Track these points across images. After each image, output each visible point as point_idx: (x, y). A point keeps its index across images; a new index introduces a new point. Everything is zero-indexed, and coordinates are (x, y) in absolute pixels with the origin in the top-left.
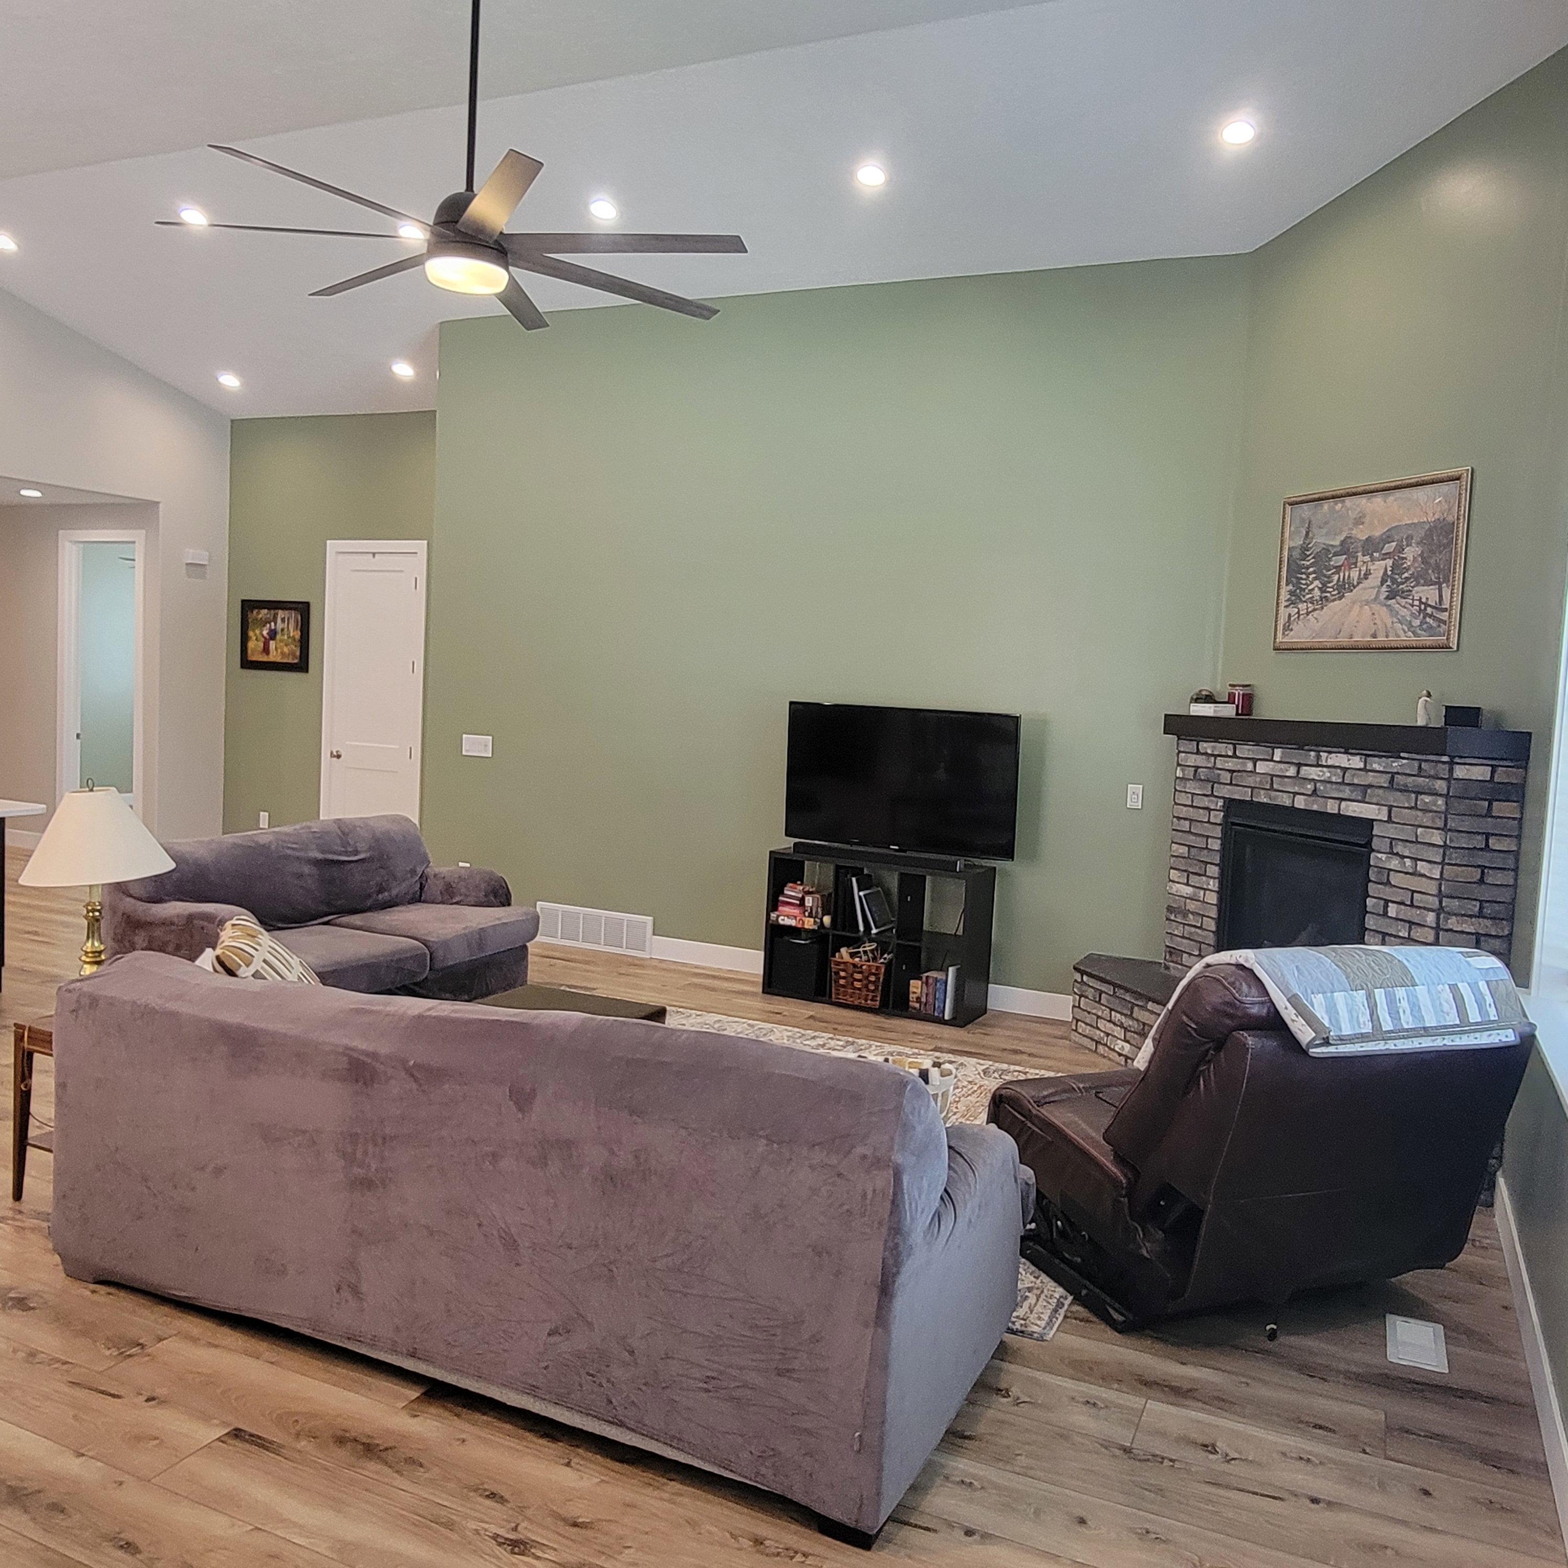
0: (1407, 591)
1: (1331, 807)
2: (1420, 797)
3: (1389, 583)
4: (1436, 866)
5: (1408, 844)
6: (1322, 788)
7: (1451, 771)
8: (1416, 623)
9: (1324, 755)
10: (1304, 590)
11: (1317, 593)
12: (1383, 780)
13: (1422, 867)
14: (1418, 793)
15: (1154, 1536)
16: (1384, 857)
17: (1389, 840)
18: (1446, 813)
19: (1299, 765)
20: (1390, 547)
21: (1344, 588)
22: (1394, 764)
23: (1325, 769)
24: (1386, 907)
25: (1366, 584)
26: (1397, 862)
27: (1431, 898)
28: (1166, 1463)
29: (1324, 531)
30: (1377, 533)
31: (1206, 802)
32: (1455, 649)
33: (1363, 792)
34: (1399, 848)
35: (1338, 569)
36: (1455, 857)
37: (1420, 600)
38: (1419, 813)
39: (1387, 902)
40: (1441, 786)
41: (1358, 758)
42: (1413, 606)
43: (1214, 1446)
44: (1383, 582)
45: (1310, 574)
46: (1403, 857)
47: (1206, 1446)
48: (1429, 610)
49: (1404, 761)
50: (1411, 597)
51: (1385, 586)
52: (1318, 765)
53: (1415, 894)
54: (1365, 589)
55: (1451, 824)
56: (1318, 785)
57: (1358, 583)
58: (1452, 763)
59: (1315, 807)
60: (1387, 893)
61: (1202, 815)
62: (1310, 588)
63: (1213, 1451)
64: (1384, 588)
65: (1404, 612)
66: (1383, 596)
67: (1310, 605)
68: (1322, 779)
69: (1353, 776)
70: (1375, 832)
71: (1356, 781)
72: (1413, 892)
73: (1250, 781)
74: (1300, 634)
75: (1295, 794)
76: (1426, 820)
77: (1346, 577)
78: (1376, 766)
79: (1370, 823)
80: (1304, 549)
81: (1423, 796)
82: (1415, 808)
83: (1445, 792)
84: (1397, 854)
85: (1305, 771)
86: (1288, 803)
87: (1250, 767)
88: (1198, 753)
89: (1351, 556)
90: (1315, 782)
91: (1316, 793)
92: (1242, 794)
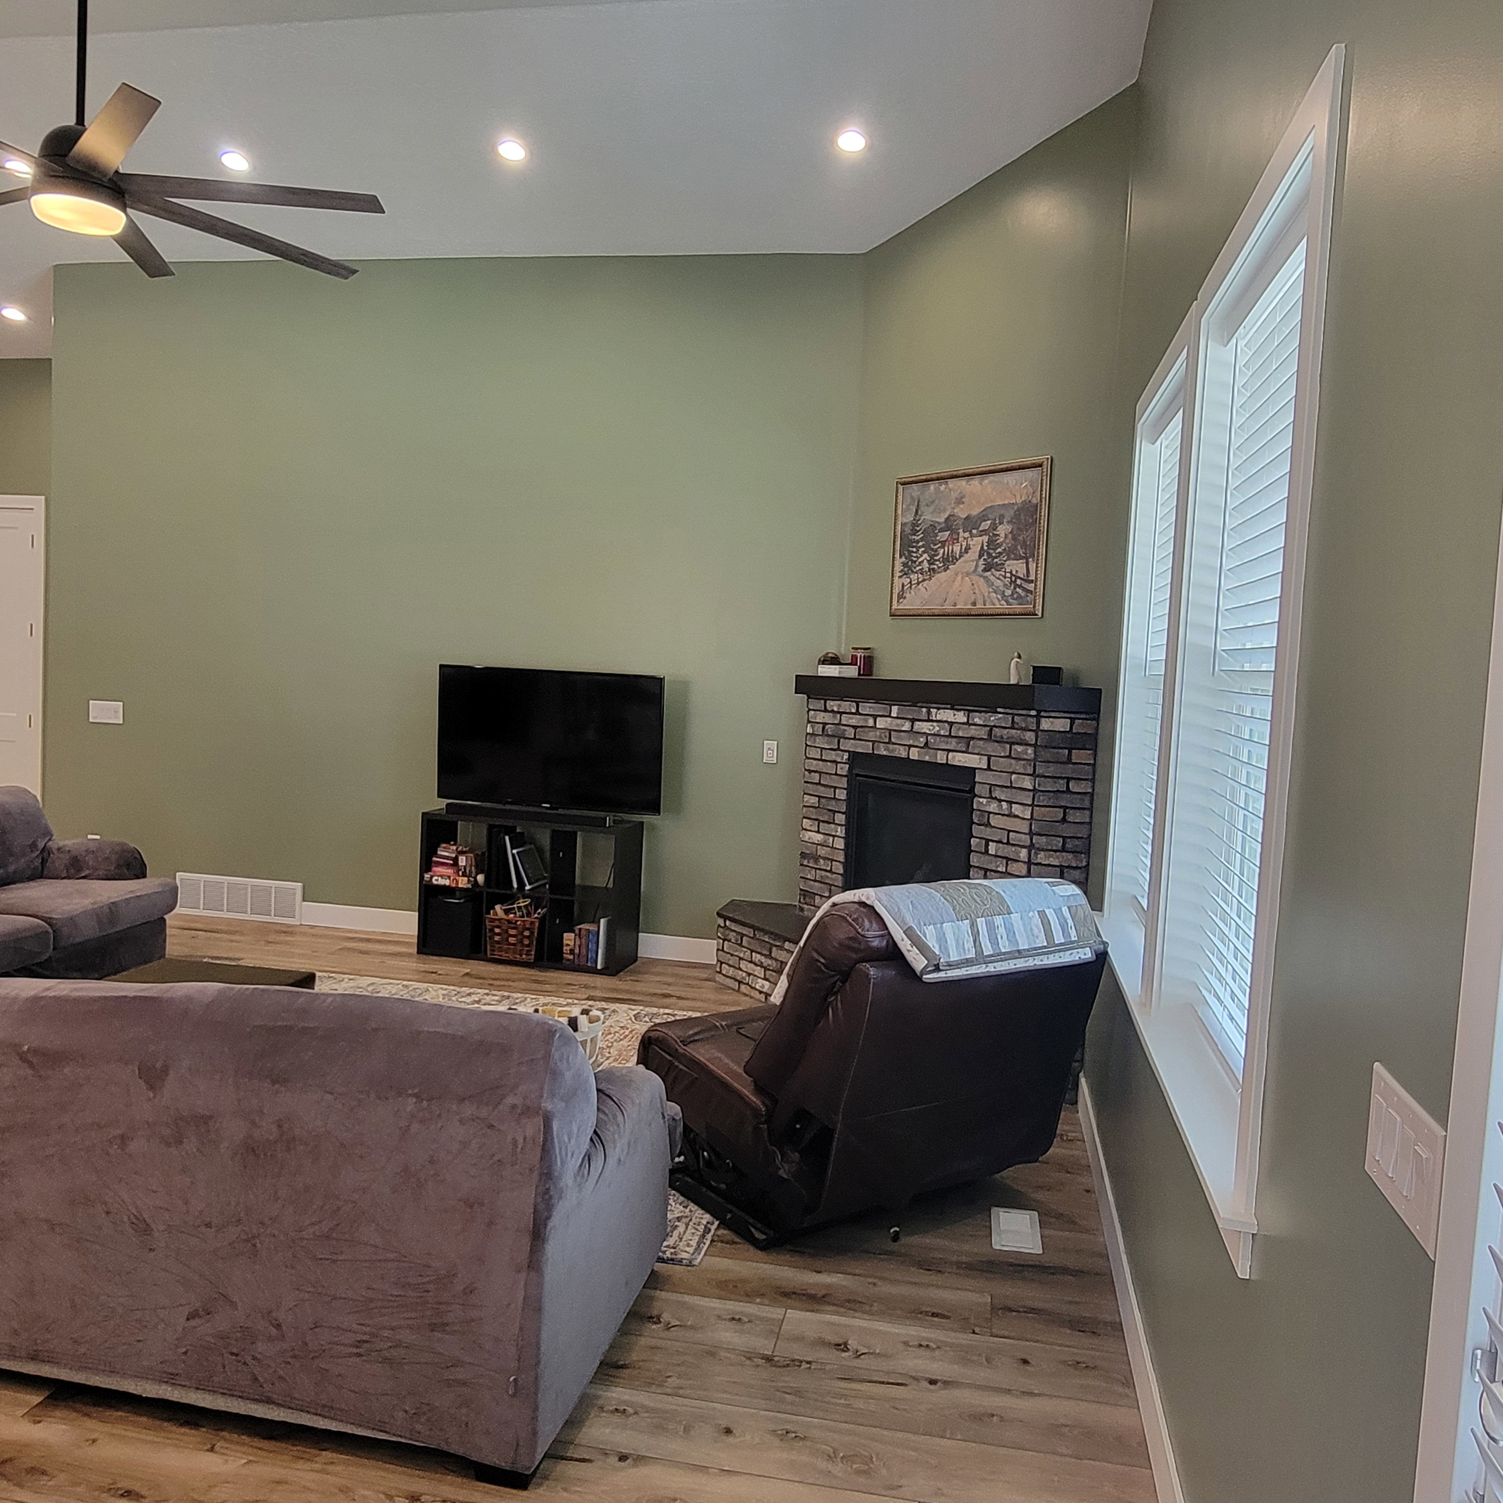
0: (1000, 564)
1: (941, 758)
2: (1014, 747)
3: (985, 557)
4: (1027, 807)
5: (1004, 789)
6: (932, 741)
7: (1038, 724)
8: (1008, 592)
9: (934, 711)
10: (915, 562)
11: (926, 564)
12: (983, 733)
13: (1016, 809)
14: (1012, 744)
15: (794, 1435)
16: (984, 801)
17: (988, 787)
18: (1035, 759)
19: (913, 721)
20: (985, 525)
21: (949, 560)
22: (992, 719)
23: (935, 724)
24: (987, 845)
25: (966, 556)
26: (996, 805)
27: (1023, 836)
28: (804, 1366)
29: (931, 509)
30: (975, 512)
31: (833, 756)
32: (1040, 616)
33: (967, 744)
34: (997, 793)
35: (943, 544)
36: (1042, 799)
37: (1011, 572)
38: (1013, 761)
39: (987, 841)
40: (1030, 736)
41: (962, 712)
42: (1005, 577)
43: (846, 1344)
44: (980, 557)
45: (920, 547)
46: (1000, 801)
47: (839, 1345)
48: (1019, 582)
49: (1000, 716)
50: (1003, 570)
51: (982, 560)
52: (929, 720)
53: (1011, 834)
54: (966, 562)
55: (1039, 771)
56: (929, 737)
57: (960, 557)
58: (1038, 717)
59: (927, 758)
60: (987, 833)
61: (831, 768)
62: (920, 560)
63: (845, 1349)
64: (981, 562)
65: (998, 583)
66: (981, 567)
67: (920, 576)
68: (933, 732)
69: (959, 729)
70: (978, 779)
71: (961, 734)
72: (1009, 831)
73: (871, 735)
74: (912, 602)
75: (910, 746)
76: (1018, 767)
77: (950, 551)
78: (977, 720)
79: (973, 771)
80: (915, 524)
81: (1016, 747)
82: (1009, 757)
83: (1033, 742)
84: (996, 798)
85: (919, 725)
86: (906, 753)
87: (871, 722)
88: (826, 710)
89: (954, 532)
90: (927, 735)
91: (926, 745)
92: (866, 748)
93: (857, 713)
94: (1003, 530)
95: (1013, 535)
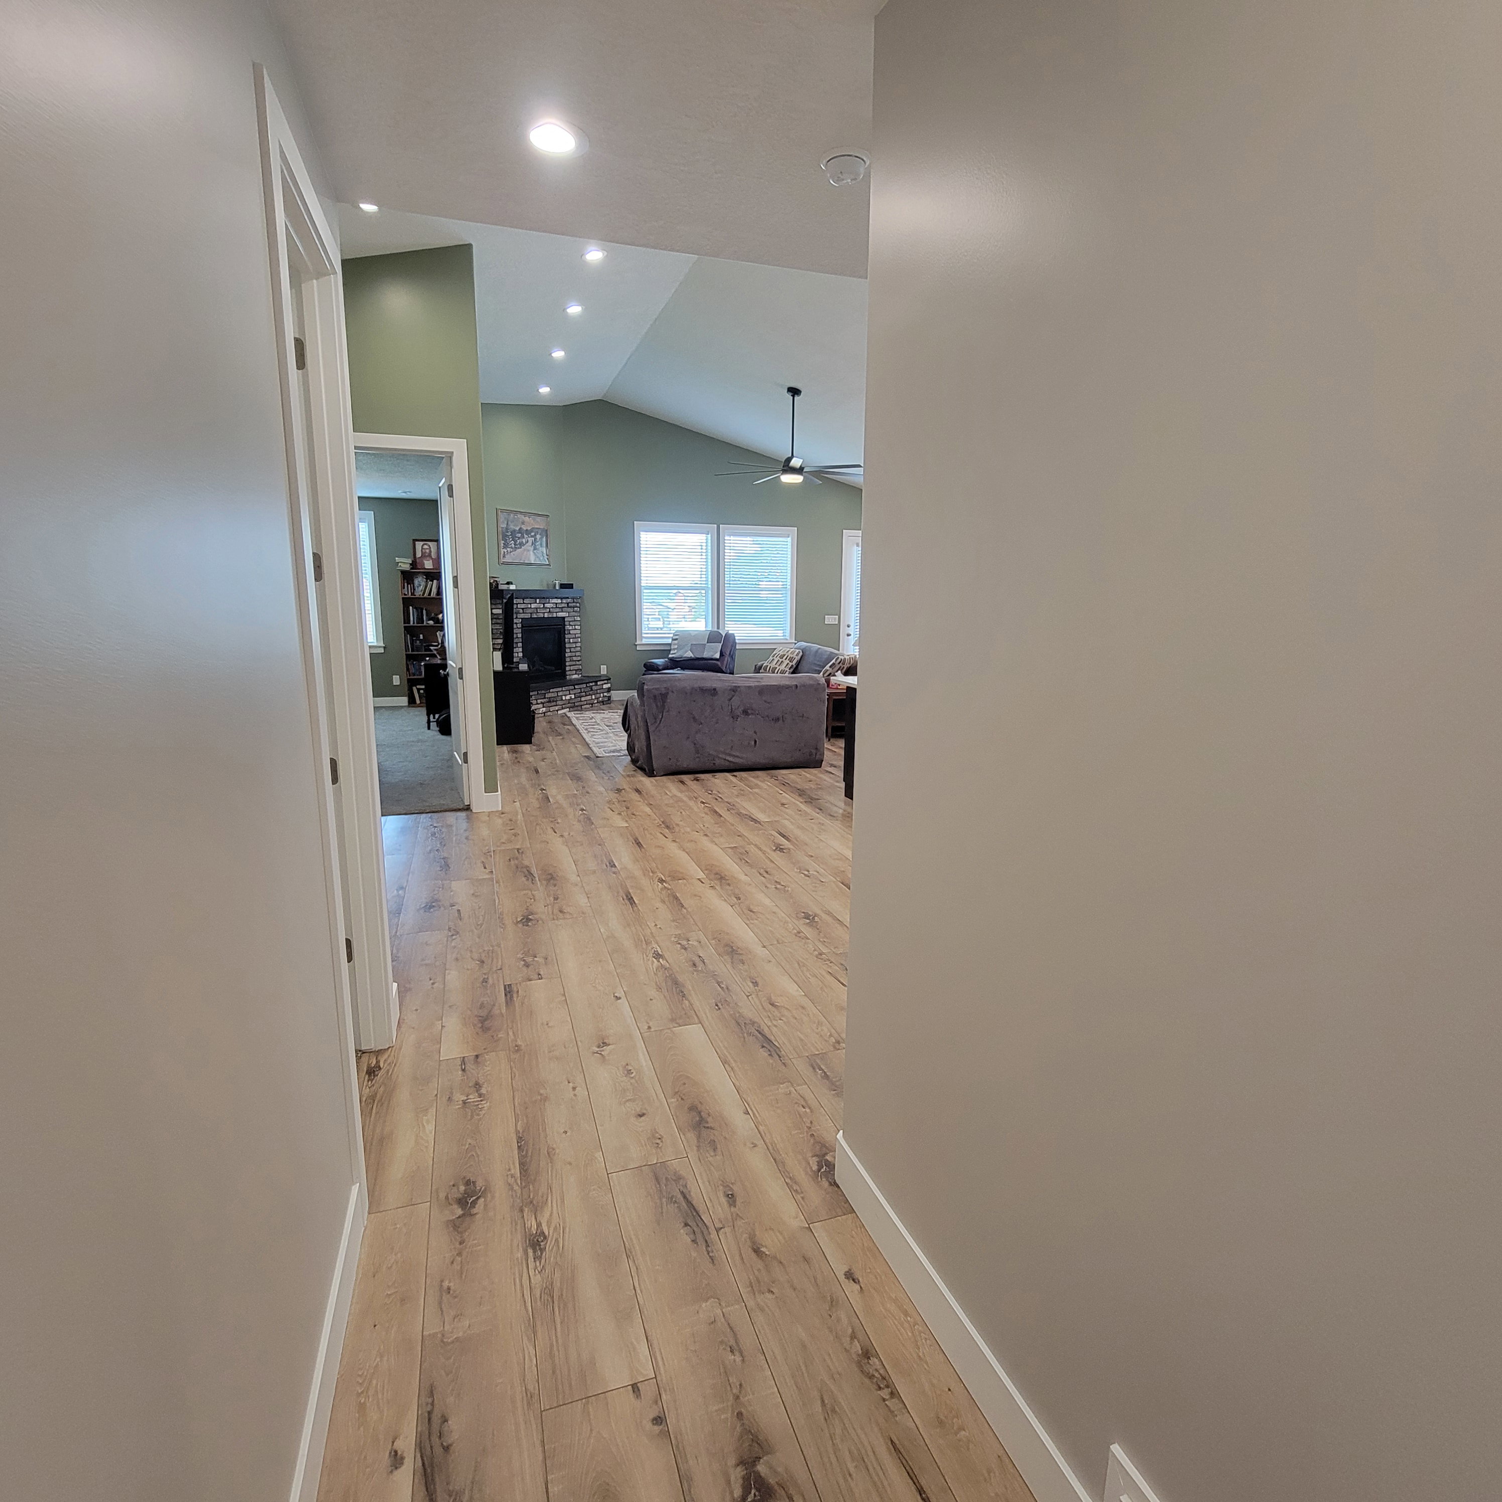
0: (538, 548)
1: (555, 615)
3: (534, 545)
8: (541, 558)
10: (508, 543)
12: (566, 605)
13: (576, 627)
17: (569, 622)
20: (533, 534)
21: (522, 544)
23: (551, 604)
25: (528, 545)
27: (579, 635)
29: (513, 524)
30: (529, 528)
31: (517, 621)
33: (562, 610)
34: (571, 623)
37: (542, 551)
42: (540, 553)
44: (532, 545)
48: (544, 555)
50: (539, 550)
52: (549, 603)
53: (576, 635)
59: (550, 616)
60: (570, 636)
61: (517, 626)
64: (533, 547)
65: (538, 554)
67: (511, 549)
68: (551, 607)
69: (558, 605)
70: (566, 620)
71: (560, 606)
73: (530, 611)
74: (508, 559)
75: (544, 613)
77: (522, 541)
78: (563, 602)
79: (564, 618)
80: (507, 529)
82: (574, 612)
83: (579, 606)
84: (571, 625)
85: (546, 605)
86: (542, 616)
87: (530, 606)
89: (522, 535)
90: (549, 608)
91: (550, 612)
92: (528, 616)
94: (538, 537)
95: (541, 539)
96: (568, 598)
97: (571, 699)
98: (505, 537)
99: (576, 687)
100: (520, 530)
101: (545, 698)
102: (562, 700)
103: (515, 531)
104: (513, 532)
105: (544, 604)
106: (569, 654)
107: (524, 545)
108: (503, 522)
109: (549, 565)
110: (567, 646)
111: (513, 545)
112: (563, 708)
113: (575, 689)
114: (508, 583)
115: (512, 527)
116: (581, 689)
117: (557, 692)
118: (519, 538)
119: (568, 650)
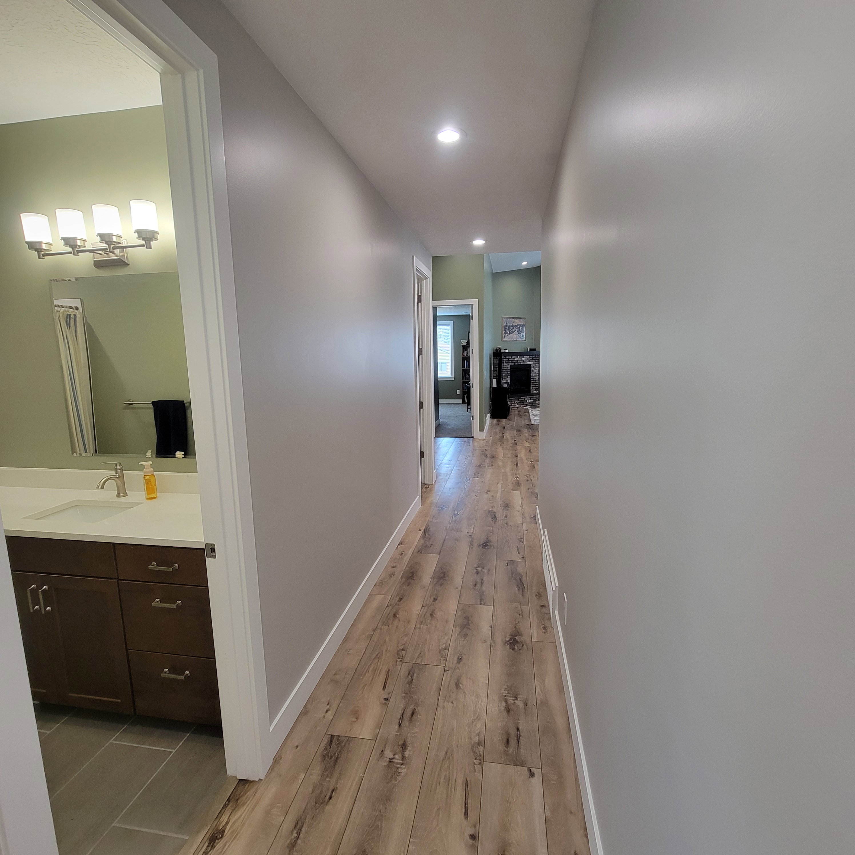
1: (526, 363)
12: (532, 359)
13: (537, 369)
20: (518, 327)
21: (513, 332)
31: (507, 366)
33: (530, 361)
34: (534, 367)
45: (507, 329)
51: (518, 333)
59: (524, 364)
61: (507, 368)
73: (514, 362)
74: (506, 339)
79: (531, 364)
80: (506, 325)
85: (522, 359)
86: (520, 364)
87: (514, 359)
88: (506, 358)
90: (524, 360)
91: (524, 362)
92: (513, 364)
93: (512, 358)
94: (521, 328)
95: (522, 329)
96: (533, 355)
97: (531, 402)
98: (505, 329)
99: (534, 396)
100: (512, 326)
101: (518, 401)
102: (527, 402)
103: (510, 326)
104: (509, 327)
105: (521, 358)
106: (533, 381)
107: (514, 332)
108: (505, 323)
109: (525, 340)
110: (532, 377)
111: (509, 333)
112: (527, 406)
113: (533, 397)
114: (506, 349)
115: (509, 324)
116: (536, 397)
117: (524, 398)
118: (512, 329)
119: (532, 380)
